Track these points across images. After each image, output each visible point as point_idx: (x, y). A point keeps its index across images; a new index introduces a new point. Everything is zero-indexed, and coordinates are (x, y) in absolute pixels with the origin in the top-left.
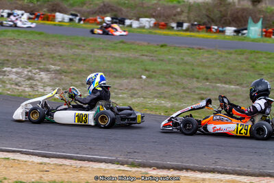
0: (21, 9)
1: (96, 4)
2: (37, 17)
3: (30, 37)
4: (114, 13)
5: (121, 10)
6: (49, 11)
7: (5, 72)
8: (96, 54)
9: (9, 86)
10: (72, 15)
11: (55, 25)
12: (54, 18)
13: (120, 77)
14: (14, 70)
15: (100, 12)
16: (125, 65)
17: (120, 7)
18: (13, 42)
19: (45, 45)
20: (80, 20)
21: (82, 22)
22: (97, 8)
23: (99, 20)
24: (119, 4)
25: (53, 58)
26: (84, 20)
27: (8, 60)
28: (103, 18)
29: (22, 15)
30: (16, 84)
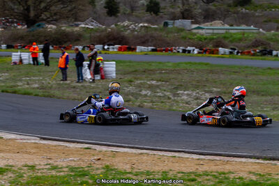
0: (193, 46)
1: (250, 40)
2: (205, 51)
3: (199, 67)
4: (264, 46)
5: (269, 44)
6: (214, 47)
7: (178, 94)
8: (249, 78)
9: (181, 105)
10: (232, 49)
11: (219, 57)
12: (217, 52)
13: (266, 95)
14: (186, 92)
15: (253, 46)
16: (270, 86)
17: (268, 41)
18: (185, 71)
19: (209, 73)
20: (238, 53)
21: (239, 54)
22: (250, 43)
23: (252, 52)
24: (268, 39)
25: (215, 82)
26: (241, 53)
27: (181, 85)
28: (255, 51)
29: (194, 50)
30: (187, 103)
